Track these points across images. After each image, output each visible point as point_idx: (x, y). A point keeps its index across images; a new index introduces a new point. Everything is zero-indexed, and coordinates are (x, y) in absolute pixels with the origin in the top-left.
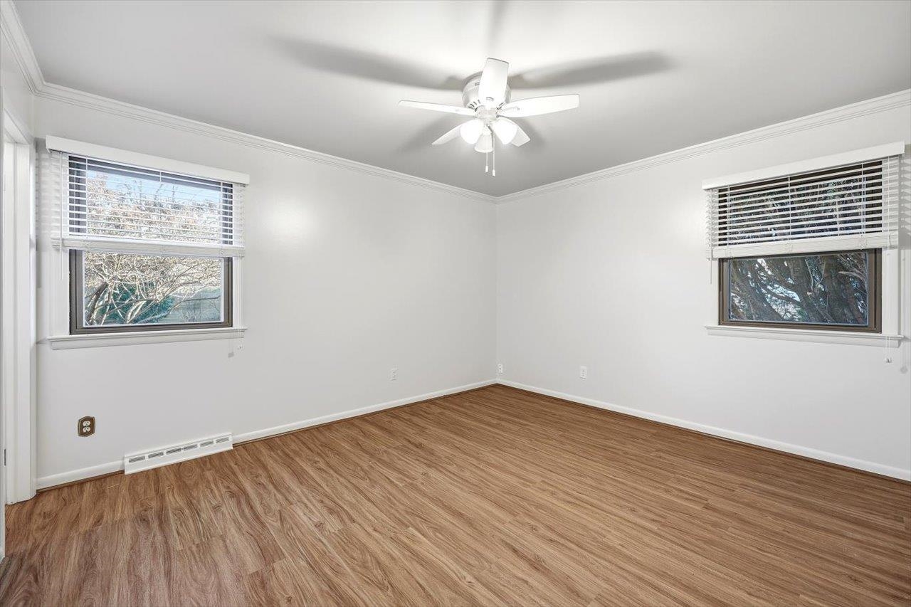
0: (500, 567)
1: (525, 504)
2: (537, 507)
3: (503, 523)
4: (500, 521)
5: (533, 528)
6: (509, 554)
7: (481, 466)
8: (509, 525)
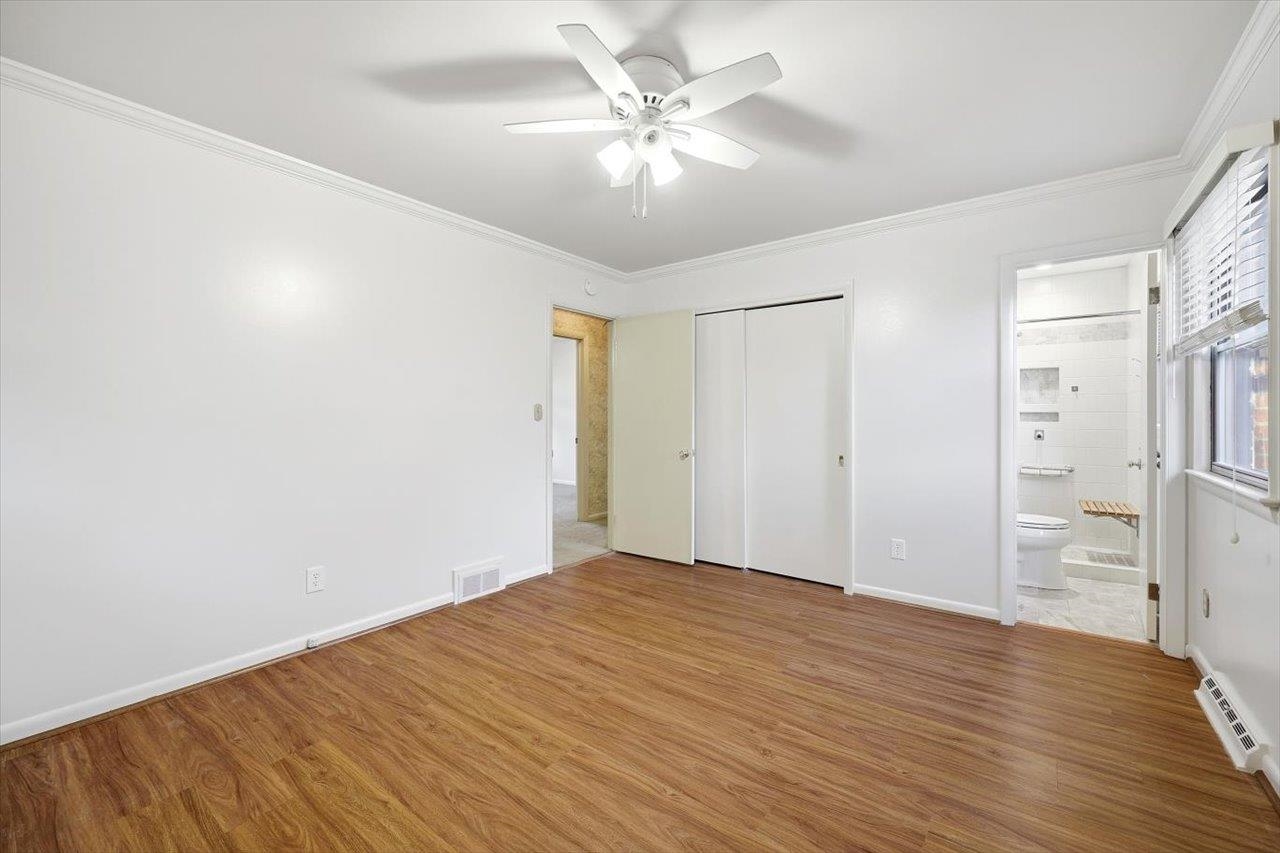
0: (617, 655)
1: (587, 716)
2: (571, 714)
3: (617, 689)
4: (621, 692)
5: (581, 688)
6: (608, 664)
7: (671, 791)
8: (609, 687)
